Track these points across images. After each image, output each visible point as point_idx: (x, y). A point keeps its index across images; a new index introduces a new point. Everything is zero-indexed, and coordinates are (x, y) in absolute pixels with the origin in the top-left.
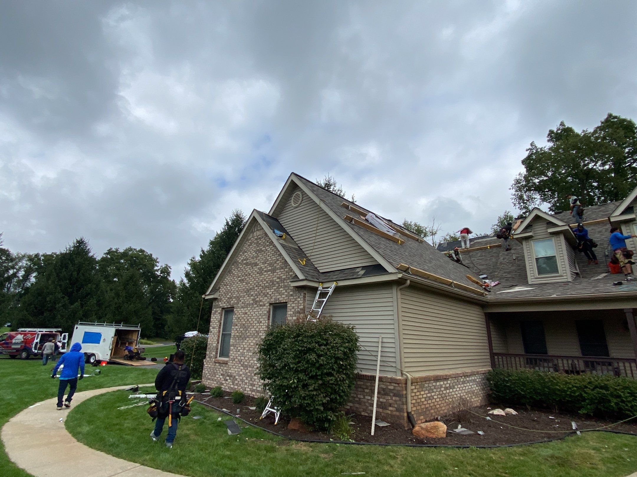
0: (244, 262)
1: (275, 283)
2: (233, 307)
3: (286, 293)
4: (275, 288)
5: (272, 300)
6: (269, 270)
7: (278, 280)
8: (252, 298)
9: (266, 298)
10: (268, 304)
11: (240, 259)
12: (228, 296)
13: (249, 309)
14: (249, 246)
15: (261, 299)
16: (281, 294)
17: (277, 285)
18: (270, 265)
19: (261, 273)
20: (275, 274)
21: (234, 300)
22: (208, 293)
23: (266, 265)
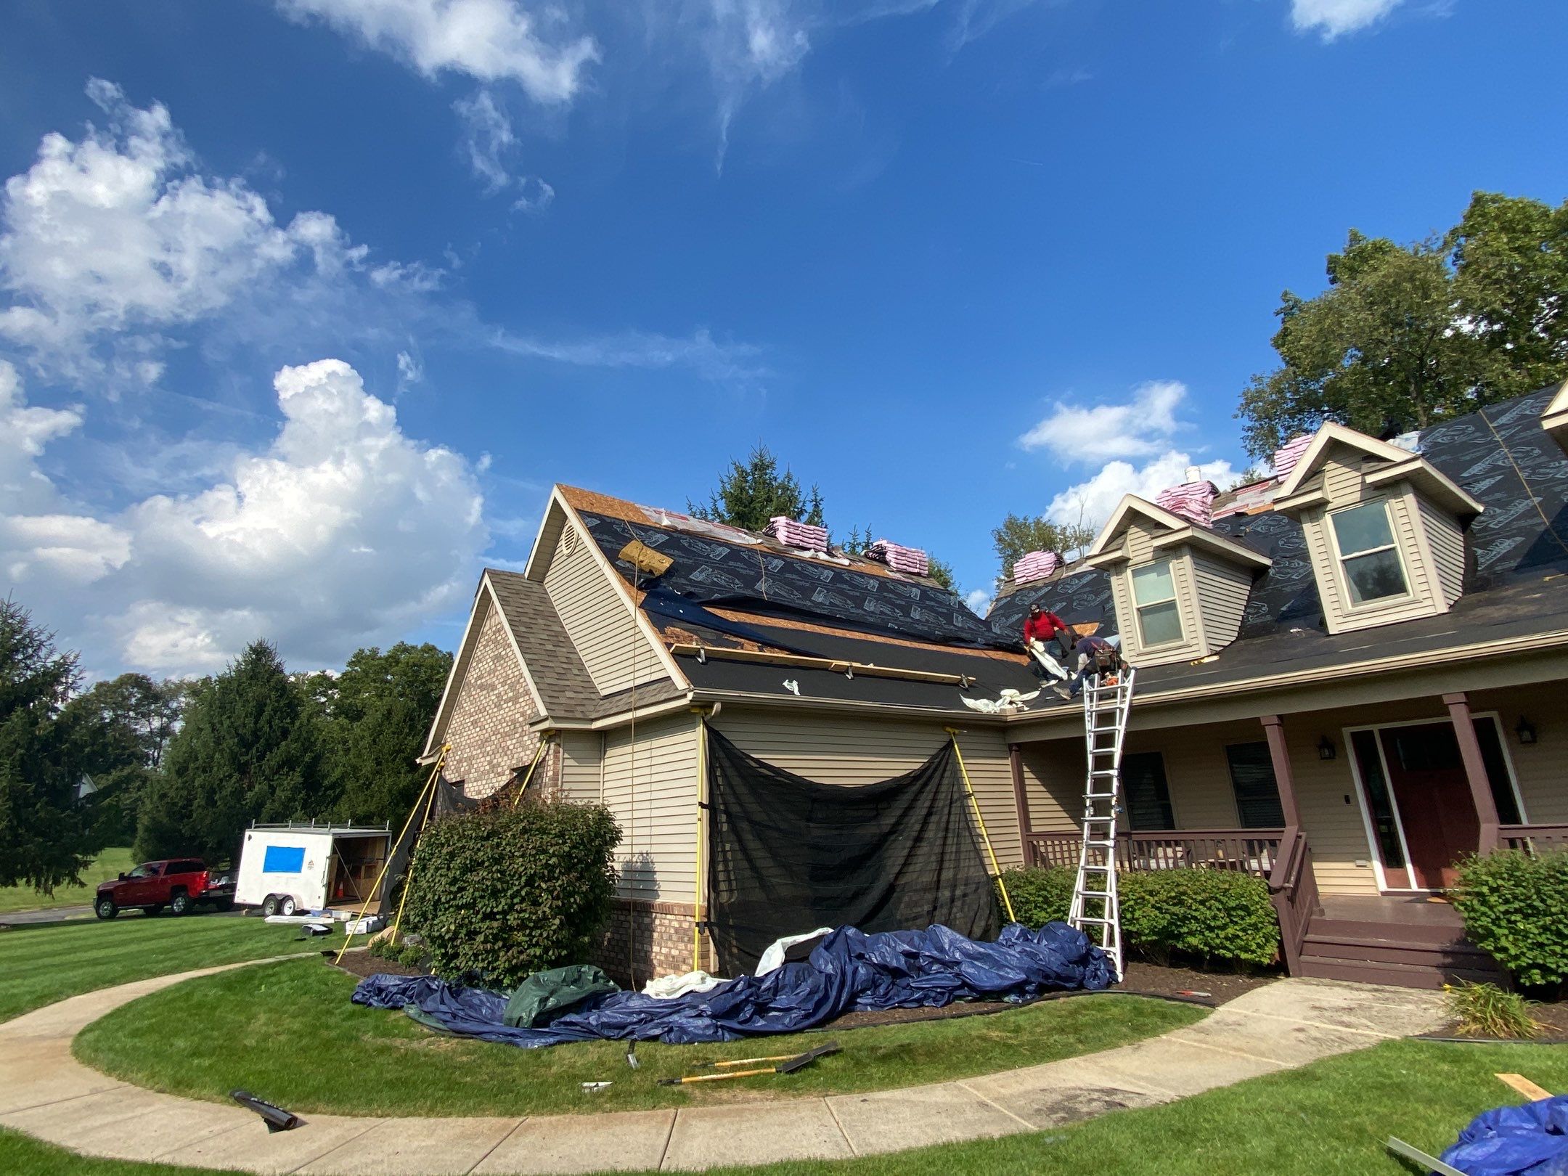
0: (479, 682)
1: (518, 725)
2: (463, 782)
3: (531, 747)
4: (517, 735)
5: (514, 762)
6: (510, 699)
7: (521, 719)
8: (488, 758)
9: (506, 758)
10: (507, 772)
11: (472, 676)
12: (457, 758)
13: (484, 782)
14: (485, 647)
15: (500, 760)
16: (525, 748)
17: (520, 730)
18: (512, 687)
19: (498, 706)
20: (518, 706)
21: (465, 764)
22: (425, 754)
23: (506, 687)
